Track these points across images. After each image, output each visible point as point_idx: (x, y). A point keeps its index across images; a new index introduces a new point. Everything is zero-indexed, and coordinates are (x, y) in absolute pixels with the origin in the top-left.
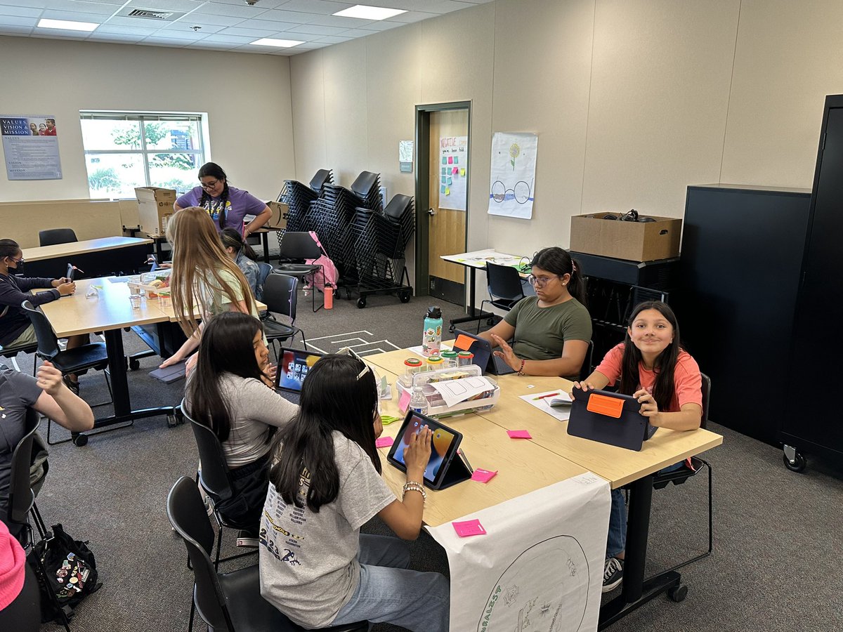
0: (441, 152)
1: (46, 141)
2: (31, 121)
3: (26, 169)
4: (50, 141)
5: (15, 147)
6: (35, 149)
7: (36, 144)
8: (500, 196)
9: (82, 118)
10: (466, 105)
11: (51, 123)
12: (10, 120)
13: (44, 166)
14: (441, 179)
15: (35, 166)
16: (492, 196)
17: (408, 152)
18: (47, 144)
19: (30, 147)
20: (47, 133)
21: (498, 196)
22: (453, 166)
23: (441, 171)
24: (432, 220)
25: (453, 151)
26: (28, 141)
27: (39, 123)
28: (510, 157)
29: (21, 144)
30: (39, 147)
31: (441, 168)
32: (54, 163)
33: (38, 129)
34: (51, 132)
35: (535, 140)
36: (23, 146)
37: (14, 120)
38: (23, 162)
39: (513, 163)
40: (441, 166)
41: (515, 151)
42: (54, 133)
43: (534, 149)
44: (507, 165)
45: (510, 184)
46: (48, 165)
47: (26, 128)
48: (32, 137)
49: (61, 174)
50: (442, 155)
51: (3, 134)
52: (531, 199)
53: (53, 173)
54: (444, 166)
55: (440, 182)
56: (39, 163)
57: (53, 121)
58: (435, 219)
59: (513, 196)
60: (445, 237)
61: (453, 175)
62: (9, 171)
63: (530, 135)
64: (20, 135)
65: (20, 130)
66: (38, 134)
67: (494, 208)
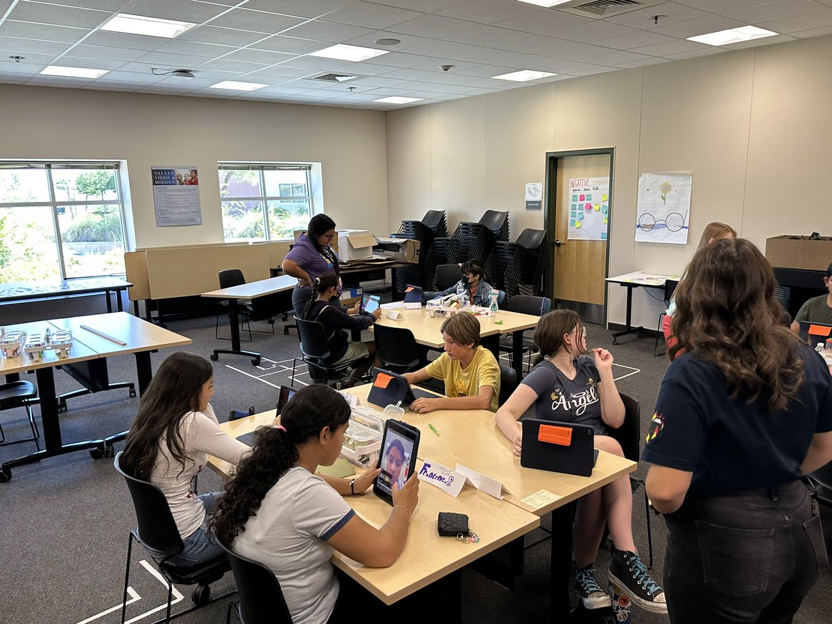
0: (571, 191)
1: (189, 190)
2: (179, 172)
3: (172, 216)
4: (193, 190)
5: (163, 196)
6: (179, 197)
7: (180, 193)
8: (649, 226)
9: (220, 168)
10: (610, 152)
11: (194, 174)
12: (160, 171)
13: (186, 212)
14: (570, 214)
15: (180, 213)
16: (639, 226)
17: (537, 191)
18: (190, 193)
19: (176, 195)
20: (191, 183)
21: (645, 226)
22: (584, 203)
23: (570, 207)
24: (558, 250)
25: (585, 190)
26: (174, 190)
27: (184, 173)
28: (660, 193)
29: (170, 193)
30: (183, 195)
31: (570, 205)
32: (195, 210)
33: (183, 179)
34: (193, 181)
35: (689, 179)
36: (170, 195)
37: (163, 171)
38: (170, 210)
39: (664, 198)
40: (571, 203)
41: (666, 188)
42: (196, 183)
43: (688, 185)
44: (657, 200)
45: (660, 215)
46: (190, 212)
47: (173, 178)
48: (178, 187)
49: (201, 221)
50: (571, 193)
51: (154, 184)
52: (686, 228)
53: (192, 220)
54: (574, 203)
55: (570, 216)
56: (183, 210)
57: (196, 172)
58: (562, 248)
59: (665, 226)
60: (575, 265)
61: (585, 210)
62: (158, 218)
63: (684, 175)
64: (169, 184)
65: (168, 180)
66: (183, 184)
67: (641, 236)
